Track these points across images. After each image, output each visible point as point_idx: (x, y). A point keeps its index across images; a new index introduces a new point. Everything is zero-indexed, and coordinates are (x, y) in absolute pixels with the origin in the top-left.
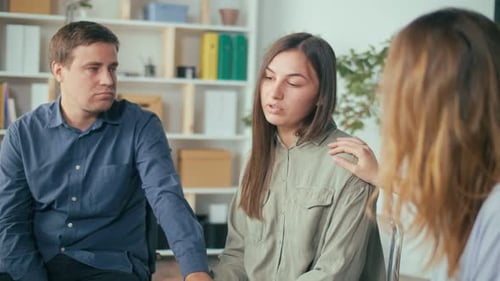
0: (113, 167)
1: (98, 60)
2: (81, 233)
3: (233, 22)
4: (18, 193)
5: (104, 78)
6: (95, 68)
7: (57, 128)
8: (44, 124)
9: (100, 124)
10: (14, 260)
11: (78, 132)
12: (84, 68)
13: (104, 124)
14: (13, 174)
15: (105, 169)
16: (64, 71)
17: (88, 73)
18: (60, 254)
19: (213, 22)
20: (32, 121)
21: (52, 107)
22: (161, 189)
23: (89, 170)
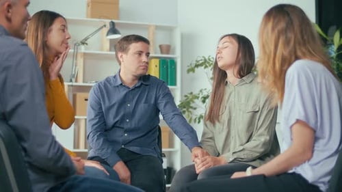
0: (146, 105)
1: (141, 50)
2: (132, 138)
3: (168, 53)
4: (99, 118)
5: (144, 58)
6: (140, 53)
7: (118, 86)
8: (111, 84)
9: (140, 84)
10: (103, 149)
11: (129, 88)
12: (135, 53)
13: (142, 84)
14: (97, 109)
15: (142, 106)
16: (124, 56)
17: (137, 56)
18: (122, 148)
19: (156, 53)
20: (105, 83)
21: (115, 77)
22: (173, 114)
23: (135, 107)
